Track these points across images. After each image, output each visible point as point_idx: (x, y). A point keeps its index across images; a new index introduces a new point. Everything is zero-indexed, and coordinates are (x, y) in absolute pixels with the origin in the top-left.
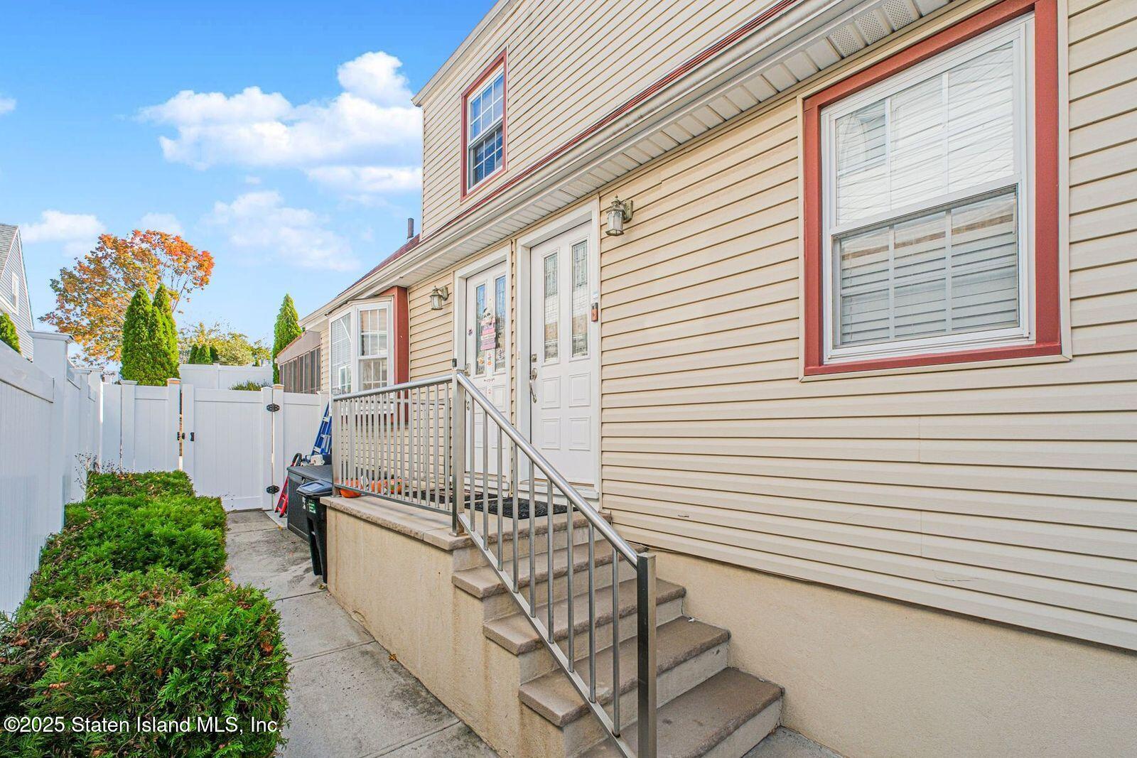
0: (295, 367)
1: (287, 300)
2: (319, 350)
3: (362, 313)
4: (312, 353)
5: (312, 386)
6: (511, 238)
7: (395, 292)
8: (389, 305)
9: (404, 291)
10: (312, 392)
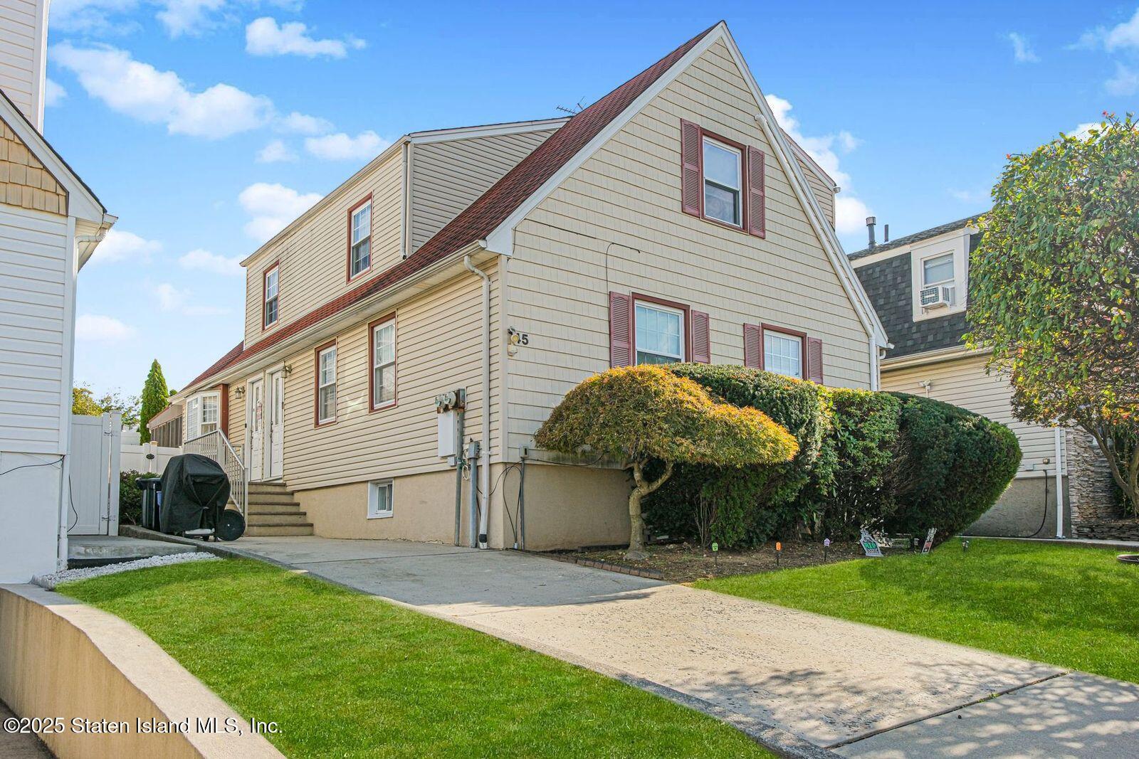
0: (164, 431)
1: (156, 366)
2: (181, 418)
3: (204, 399)
4: (177, 420)
5: (176, 443)
6: (263, 369)
7: (221, 387)
8: (218, 393)
9: (226, 387)
10: (178, 447)
